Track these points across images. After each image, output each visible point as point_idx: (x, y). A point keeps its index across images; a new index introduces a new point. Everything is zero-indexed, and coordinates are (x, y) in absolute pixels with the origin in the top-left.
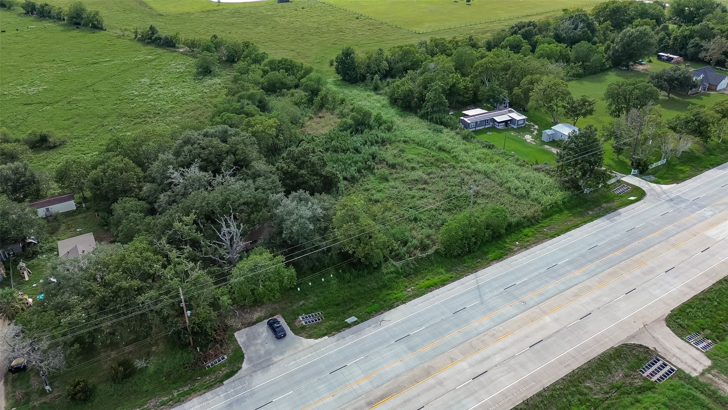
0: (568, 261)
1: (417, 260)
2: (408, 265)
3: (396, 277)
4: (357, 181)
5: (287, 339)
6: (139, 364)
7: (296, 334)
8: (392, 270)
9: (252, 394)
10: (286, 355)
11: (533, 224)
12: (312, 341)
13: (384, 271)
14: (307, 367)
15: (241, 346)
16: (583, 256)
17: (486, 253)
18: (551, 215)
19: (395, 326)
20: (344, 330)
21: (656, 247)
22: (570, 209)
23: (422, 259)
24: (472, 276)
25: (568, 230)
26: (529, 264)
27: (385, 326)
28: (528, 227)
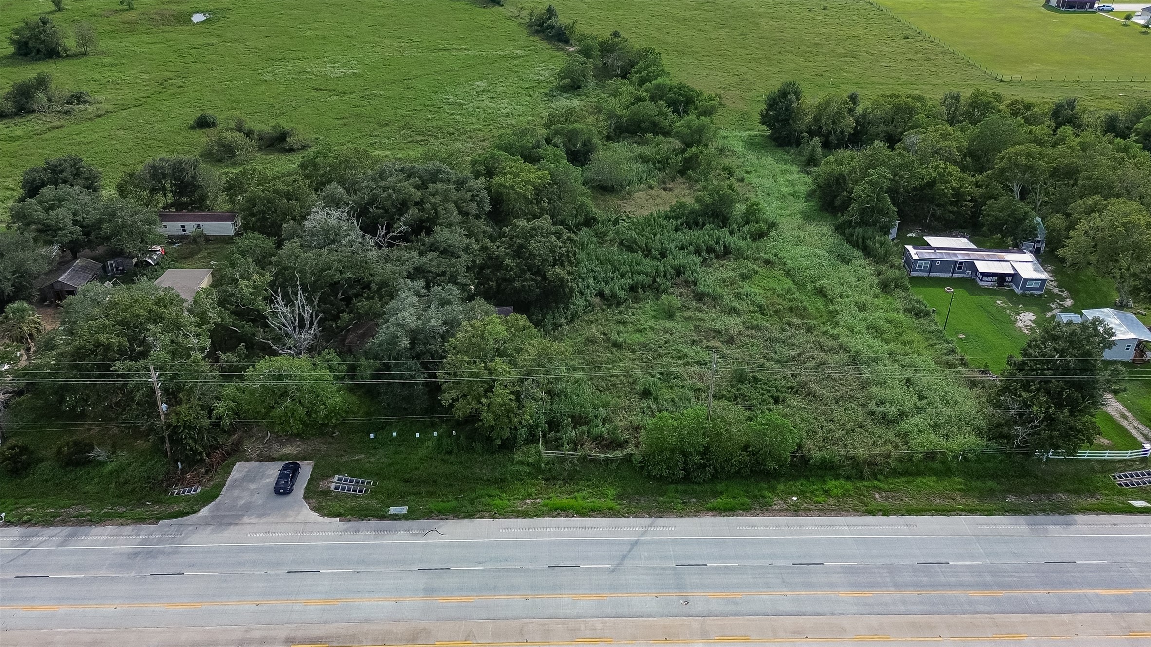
0: (852, 567)
1: (583, 459)
2: (562, 460)
3: (528, 474)
4: (618, 304)
5: (288, 499)
6: (100, 453)
7: (305, 498)
8: (531, 460)
9: (175, 552)
10: (264, 520)
11: (861, 478)
12: (315, 516)
13: (518, 456)
14: (270, 549)
15: (227, 483)
16: (892, 570)
17: (716, 494)
18: (919, 473)
19: (443, 546)
20: (369, 520)
21: (1081, 617)
22: (969, 475)
23: (594, 460)
24: (646, 520)
25: (919, 512)
26: (769, 542)
27: (432, 539)
28: (848, 478)
